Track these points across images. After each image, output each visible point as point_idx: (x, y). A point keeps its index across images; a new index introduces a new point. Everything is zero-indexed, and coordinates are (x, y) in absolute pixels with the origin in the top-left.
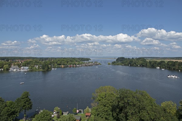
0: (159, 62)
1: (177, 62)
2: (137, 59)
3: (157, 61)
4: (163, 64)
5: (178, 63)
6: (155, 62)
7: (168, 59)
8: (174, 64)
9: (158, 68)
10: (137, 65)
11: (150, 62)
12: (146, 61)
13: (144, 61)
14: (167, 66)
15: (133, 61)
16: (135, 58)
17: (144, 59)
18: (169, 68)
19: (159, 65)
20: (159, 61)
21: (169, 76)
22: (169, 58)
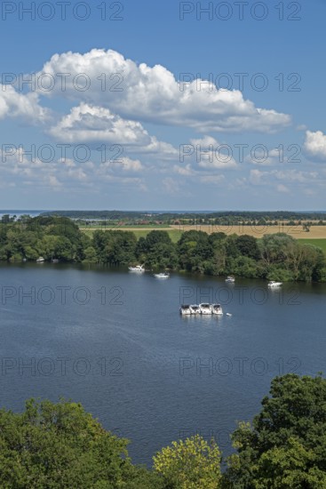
0: (142, 239)
1: (222, 235)
2: (30, 222)
3: (131, 234)
4: (162, 246)
5: (224, 241)
6: (125, 240)
7: (184, 223)
8: (208, 246)
9: (139, 269)
10: (32, 260)
11: (100, 241)
12: (81, 235)
13: (67, 234)
14: (176, 257)
15: (10, 234)
16: (18, 217)
17: (67, 222)
18: (189, 267)
19: (143, 257)
20: (141, 231)
21: (187, 307)
22: (188, 215)
